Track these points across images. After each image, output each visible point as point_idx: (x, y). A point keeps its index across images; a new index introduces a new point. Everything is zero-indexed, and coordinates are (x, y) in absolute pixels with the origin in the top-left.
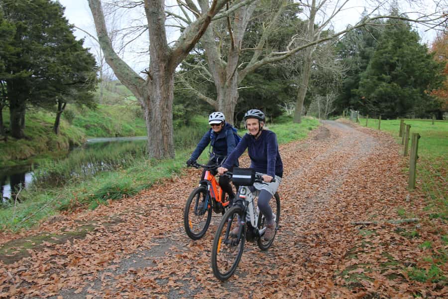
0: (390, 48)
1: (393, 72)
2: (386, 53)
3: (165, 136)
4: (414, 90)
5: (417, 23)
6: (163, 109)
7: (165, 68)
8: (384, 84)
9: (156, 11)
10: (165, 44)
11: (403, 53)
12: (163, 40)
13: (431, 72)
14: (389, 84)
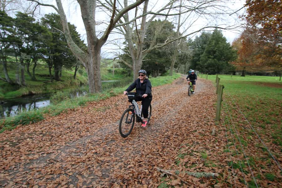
0: (213, 44)
1: (215, 55)
2: (211, 46)
3: (96, 82)
4: (224, 62)
5: (225, 30)
6: (94, 69)
7: (94, 48)
8: (210, 60)
9: (87, 18)
10: (93, 35)
11: (219, 46)
12: (92, 34)
13: (231, 54)
14: (212, 60)
